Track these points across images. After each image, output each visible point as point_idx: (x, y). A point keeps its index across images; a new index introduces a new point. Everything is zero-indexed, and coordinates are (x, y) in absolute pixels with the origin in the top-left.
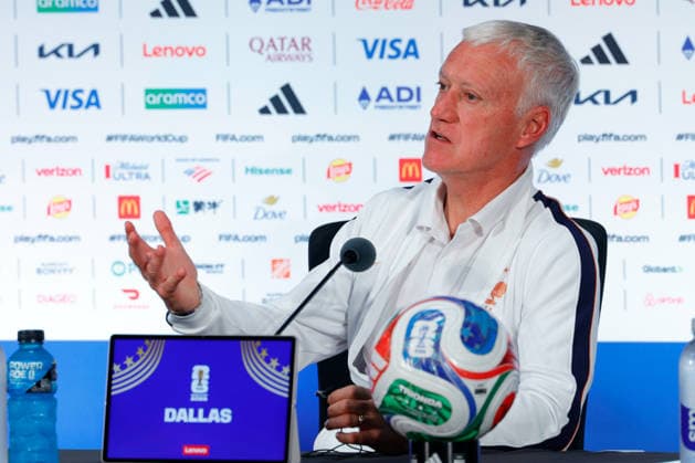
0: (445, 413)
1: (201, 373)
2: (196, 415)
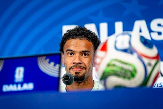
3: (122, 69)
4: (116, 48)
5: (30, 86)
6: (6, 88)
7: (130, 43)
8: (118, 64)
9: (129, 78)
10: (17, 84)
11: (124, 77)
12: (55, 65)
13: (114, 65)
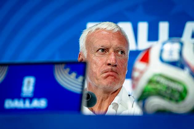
0: (184, 94)
1: (29, 82)
2: (24, 103)
3: (168, 88)
4: (161, 60)
5: (41, 103)
6: (9, 104)
7: (181, 54)
8: (162, 80)
9: (177, 101)
10: (24, 99)
11: (171, 99)
12: (77, 77)
13: (158, 82)
